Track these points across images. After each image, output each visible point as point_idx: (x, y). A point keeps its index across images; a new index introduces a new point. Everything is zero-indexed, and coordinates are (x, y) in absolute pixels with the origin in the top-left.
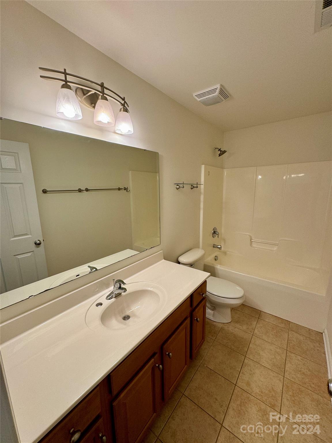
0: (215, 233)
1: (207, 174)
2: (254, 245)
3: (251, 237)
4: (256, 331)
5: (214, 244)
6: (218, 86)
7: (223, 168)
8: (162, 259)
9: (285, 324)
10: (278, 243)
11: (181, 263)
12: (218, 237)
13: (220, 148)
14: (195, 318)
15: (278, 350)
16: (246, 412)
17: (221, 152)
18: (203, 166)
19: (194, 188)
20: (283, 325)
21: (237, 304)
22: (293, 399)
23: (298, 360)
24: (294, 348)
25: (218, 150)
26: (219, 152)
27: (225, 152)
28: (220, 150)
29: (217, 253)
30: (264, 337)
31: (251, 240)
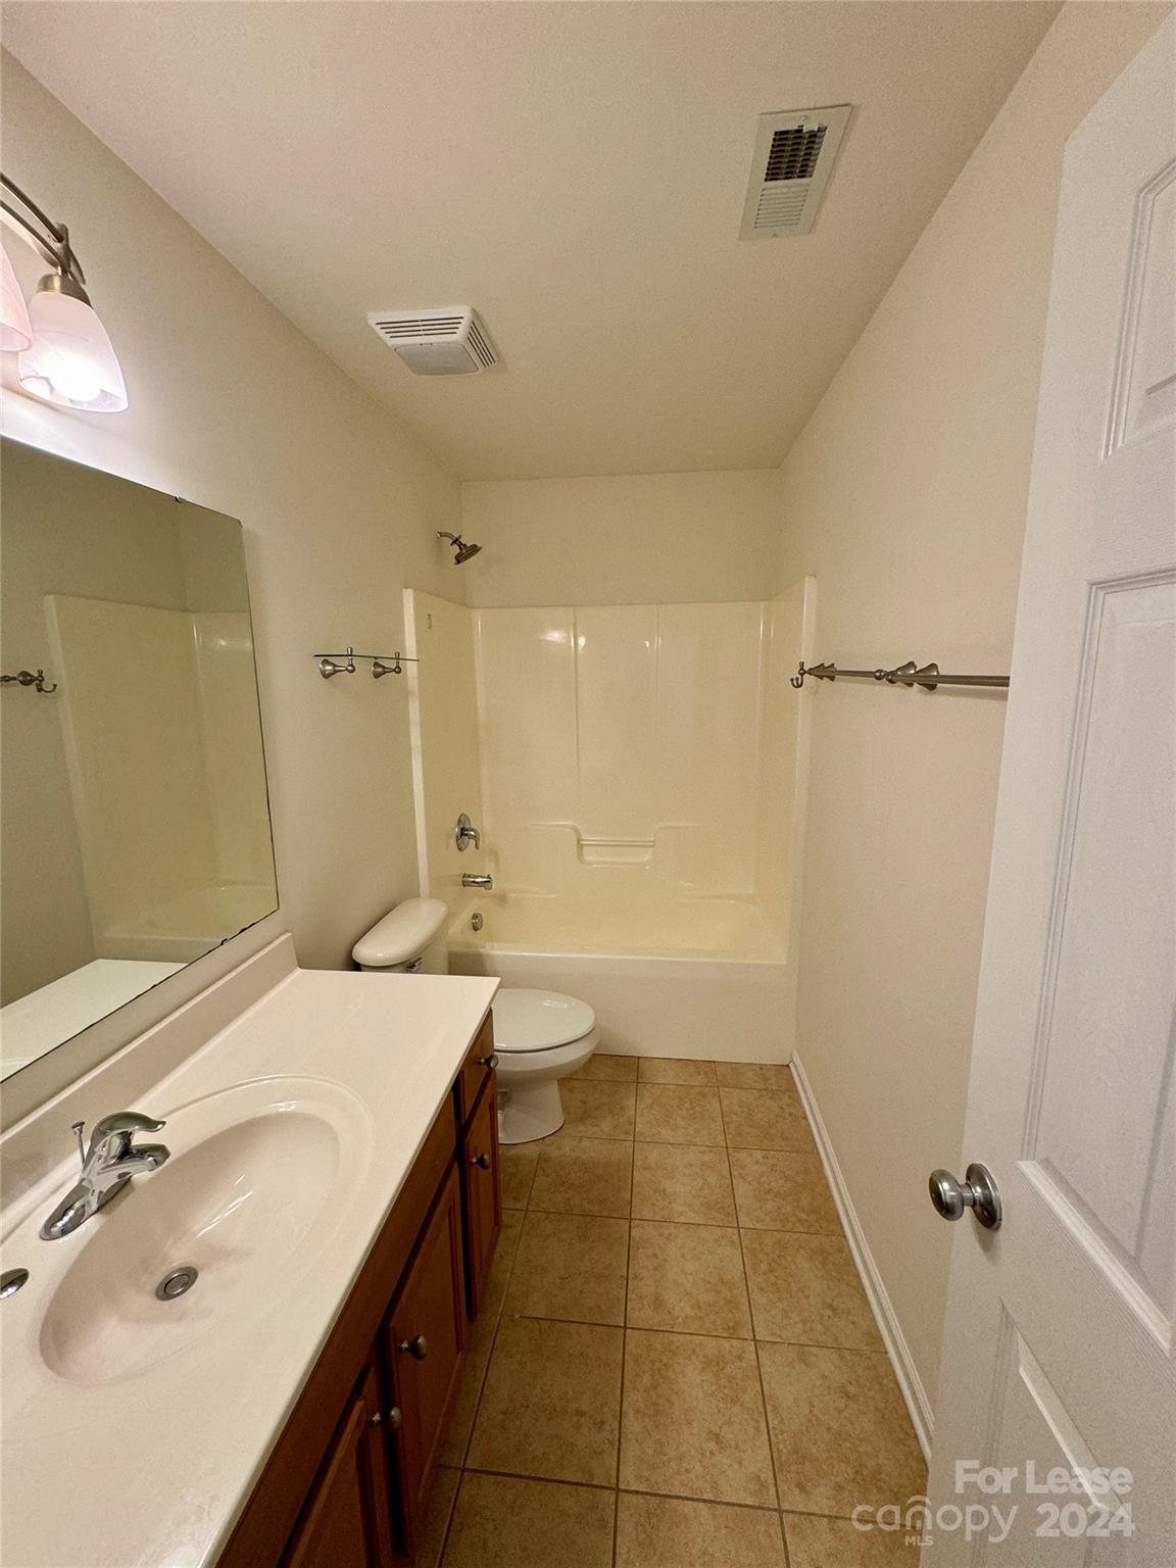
0: (466, 835)
1: (426, 621)
2: (590, 856)
3: (577, 831)
4: (640, 1127)
5: (464, 876)
6: (465, 313)
7: (466, 604)
8: (291, 970)
9: (706, 1073)
10: (652, 839)
11: (366, 966)
12: (477, 846)
13: (456, 536)
14: (472, 1157)
15: (706, 1157)
16: (674, 1398)
17: (461, 549)
18: (408, 597)
19: (385, 672)
20: (699, 1080)
21: (584, 1056)
22: (773, 1279)
23: (757, 1162)
24: (740, 1135)
25: (451, 541)
26: (456, 549)
27: (474, 550)
28: (456, 541)
29: (475, 902)
30: (666, 1134)
31: (579, 842)
